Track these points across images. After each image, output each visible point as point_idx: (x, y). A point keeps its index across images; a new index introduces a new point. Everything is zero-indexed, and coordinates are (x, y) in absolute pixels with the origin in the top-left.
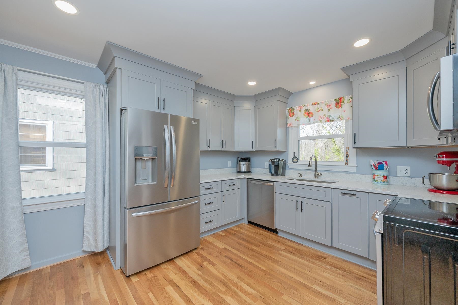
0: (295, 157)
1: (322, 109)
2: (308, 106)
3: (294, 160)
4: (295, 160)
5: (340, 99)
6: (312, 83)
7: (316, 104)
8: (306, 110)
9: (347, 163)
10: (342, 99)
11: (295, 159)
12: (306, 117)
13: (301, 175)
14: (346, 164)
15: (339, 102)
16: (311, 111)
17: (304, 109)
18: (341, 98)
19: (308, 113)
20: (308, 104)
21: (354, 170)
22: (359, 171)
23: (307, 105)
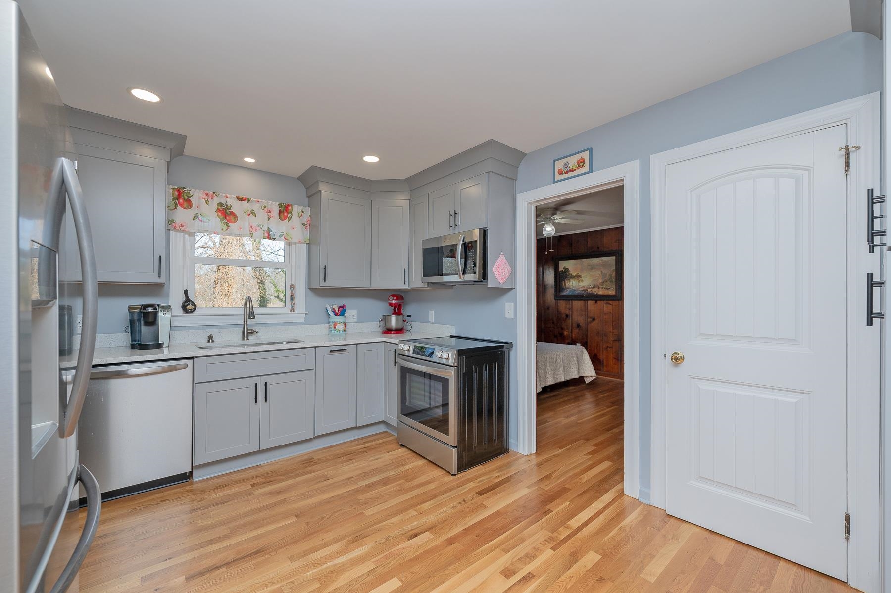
0: (188, 300)
1: (253, 213)
2: (228, 199)
3: (188, 307)
4: (190, 307)
5: (287, 207)
6: (250, 160)
7: (244, 200)
8: (221, 205)
9: (292, 309)
10: (290, 208)
11: (189, 305)
12: (221, 219)
13: (211, 338)
14: (291, 311)
15: (284, 211)
16: (234, 210)
17: (216, 200)
18: (288, 205)
19: (226, 213)
20: (228, 195)
21: (302, 318)
22: (309, 320)
23: (225, 196)
